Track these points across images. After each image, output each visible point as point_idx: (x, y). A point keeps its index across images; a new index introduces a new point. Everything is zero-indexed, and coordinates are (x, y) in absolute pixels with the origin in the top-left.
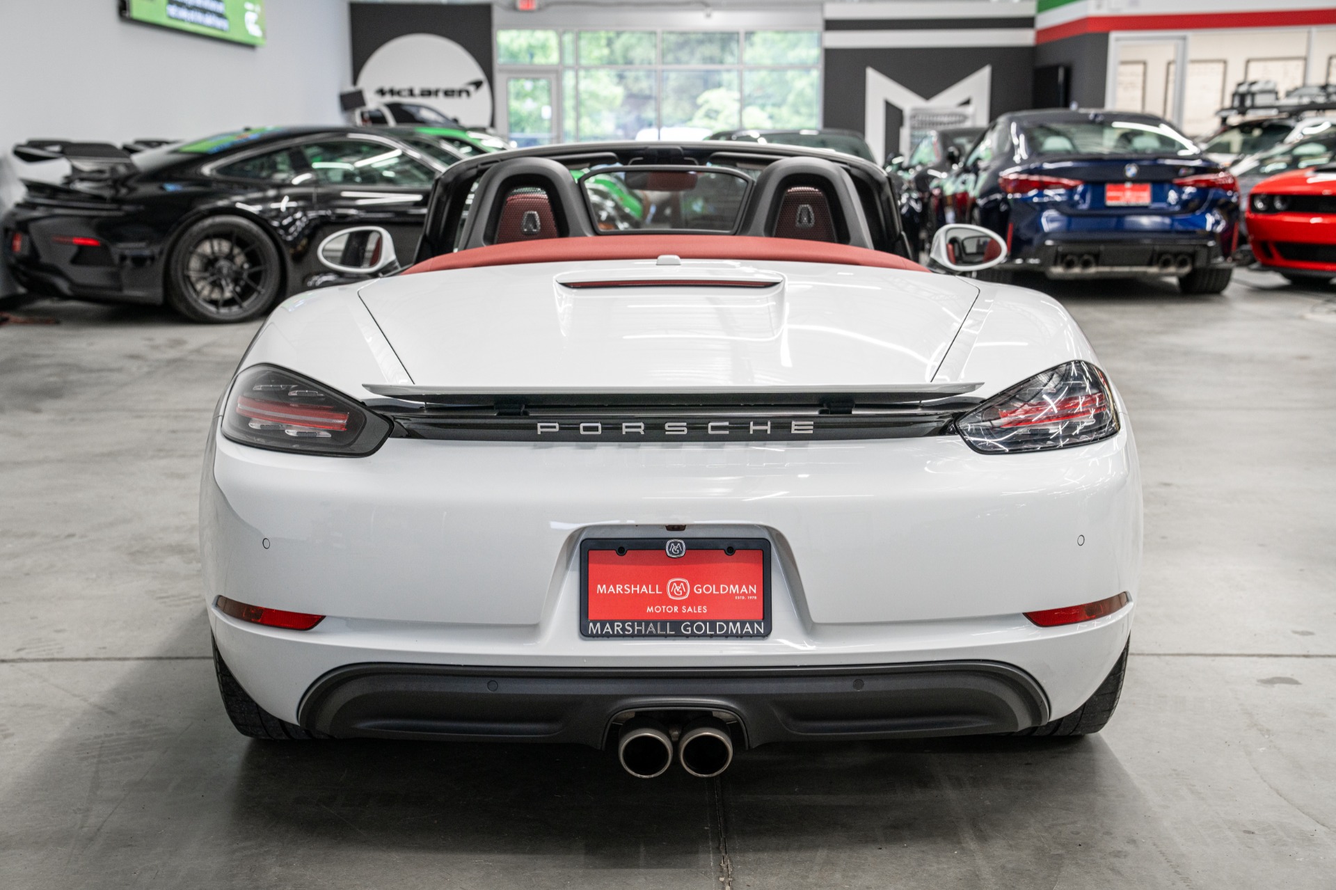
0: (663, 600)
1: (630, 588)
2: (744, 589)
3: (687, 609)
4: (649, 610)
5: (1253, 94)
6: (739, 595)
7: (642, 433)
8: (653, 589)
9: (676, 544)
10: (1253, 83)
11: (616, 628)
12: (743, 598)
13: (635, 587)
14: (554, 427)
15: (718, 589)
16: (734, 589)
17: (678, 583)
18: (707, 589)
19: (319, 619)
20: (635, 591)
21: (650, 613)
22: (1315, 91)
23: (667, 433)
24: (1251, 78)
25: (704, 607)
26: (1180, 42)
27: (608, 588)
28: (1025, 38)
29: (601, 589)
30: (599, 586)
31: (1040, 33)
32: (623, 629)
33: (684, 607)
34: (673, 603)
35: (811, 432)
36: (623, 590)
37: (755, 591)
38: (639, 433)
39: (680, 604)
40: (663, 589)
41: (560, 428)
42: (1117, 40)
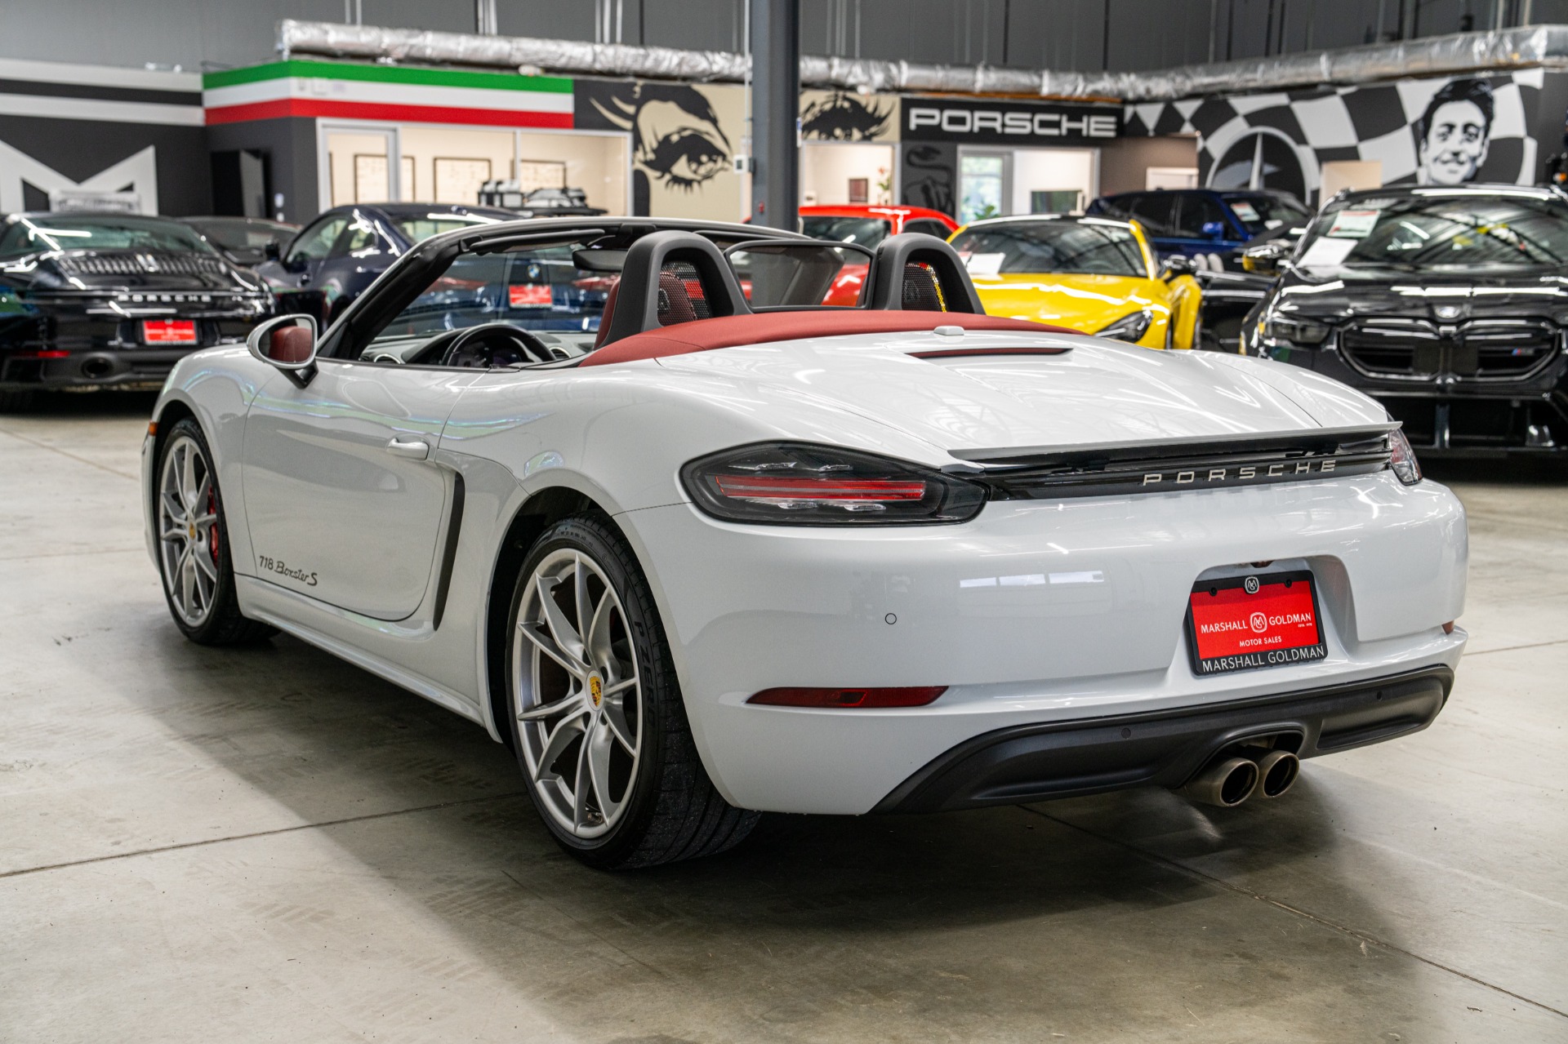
0: (1249, 634)
1: (1224, 625)
2: (1303, 618)
3: (1268, 640)
4: (1242, 644)
5: (501, 195)
6: (1300, 623)
7: (1223, 478)
8: (1241, 625)
9: (1251, 580)
10: (499, 183)
11: (1222, 664)
12: (1303, 625)
13: (1228, 624)
14: (1158, 478)
15: (1286, 620)
16: (1296, 618)
17: (1258, 617)
18: (1279, 620)
19: (942, 689)
20: (1229, 628)
21: (1243, 647)
22: (557, 194)
23: (1241, 478)
24: (496, 177)
25: (1279, 637)
26: (390, 134)
27: (1209, 627)
28: (193, 116)
29: (1204, 629)
30: (1202, 626)
31: (210, 112)
32: (1228, 664)
33: (1265, 639)
34: (1256, 636)
35: (1333, 470)
36: (1220, 628)
37: (1310, 618)
38: (1220, 479)
39: (1261, 636)
40: (1248, 624)
41: (1163, 479)
42: (325, 126)
